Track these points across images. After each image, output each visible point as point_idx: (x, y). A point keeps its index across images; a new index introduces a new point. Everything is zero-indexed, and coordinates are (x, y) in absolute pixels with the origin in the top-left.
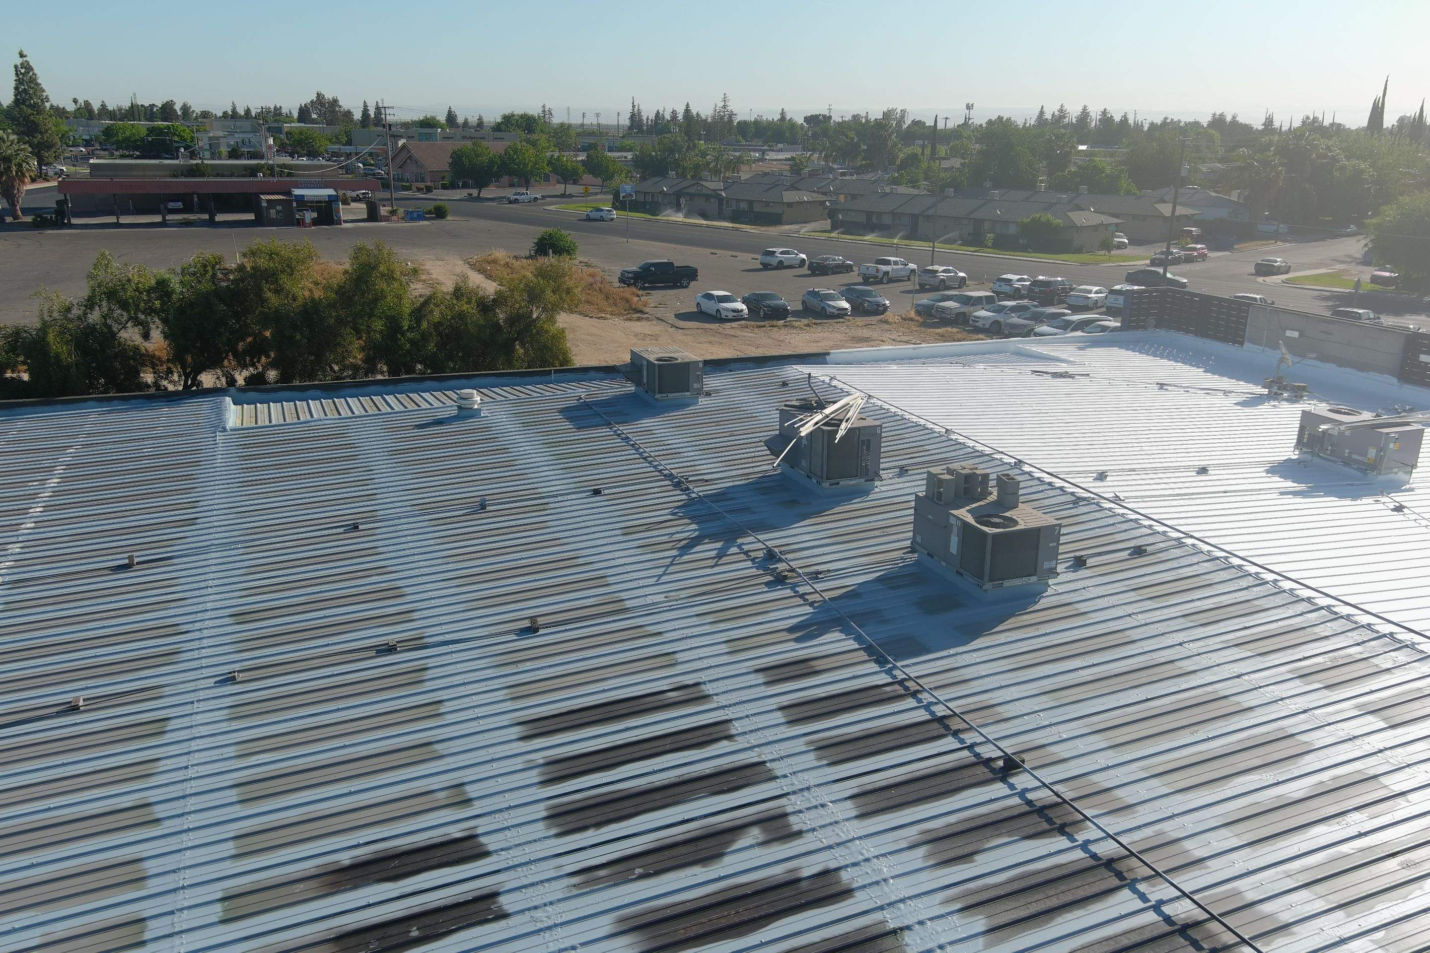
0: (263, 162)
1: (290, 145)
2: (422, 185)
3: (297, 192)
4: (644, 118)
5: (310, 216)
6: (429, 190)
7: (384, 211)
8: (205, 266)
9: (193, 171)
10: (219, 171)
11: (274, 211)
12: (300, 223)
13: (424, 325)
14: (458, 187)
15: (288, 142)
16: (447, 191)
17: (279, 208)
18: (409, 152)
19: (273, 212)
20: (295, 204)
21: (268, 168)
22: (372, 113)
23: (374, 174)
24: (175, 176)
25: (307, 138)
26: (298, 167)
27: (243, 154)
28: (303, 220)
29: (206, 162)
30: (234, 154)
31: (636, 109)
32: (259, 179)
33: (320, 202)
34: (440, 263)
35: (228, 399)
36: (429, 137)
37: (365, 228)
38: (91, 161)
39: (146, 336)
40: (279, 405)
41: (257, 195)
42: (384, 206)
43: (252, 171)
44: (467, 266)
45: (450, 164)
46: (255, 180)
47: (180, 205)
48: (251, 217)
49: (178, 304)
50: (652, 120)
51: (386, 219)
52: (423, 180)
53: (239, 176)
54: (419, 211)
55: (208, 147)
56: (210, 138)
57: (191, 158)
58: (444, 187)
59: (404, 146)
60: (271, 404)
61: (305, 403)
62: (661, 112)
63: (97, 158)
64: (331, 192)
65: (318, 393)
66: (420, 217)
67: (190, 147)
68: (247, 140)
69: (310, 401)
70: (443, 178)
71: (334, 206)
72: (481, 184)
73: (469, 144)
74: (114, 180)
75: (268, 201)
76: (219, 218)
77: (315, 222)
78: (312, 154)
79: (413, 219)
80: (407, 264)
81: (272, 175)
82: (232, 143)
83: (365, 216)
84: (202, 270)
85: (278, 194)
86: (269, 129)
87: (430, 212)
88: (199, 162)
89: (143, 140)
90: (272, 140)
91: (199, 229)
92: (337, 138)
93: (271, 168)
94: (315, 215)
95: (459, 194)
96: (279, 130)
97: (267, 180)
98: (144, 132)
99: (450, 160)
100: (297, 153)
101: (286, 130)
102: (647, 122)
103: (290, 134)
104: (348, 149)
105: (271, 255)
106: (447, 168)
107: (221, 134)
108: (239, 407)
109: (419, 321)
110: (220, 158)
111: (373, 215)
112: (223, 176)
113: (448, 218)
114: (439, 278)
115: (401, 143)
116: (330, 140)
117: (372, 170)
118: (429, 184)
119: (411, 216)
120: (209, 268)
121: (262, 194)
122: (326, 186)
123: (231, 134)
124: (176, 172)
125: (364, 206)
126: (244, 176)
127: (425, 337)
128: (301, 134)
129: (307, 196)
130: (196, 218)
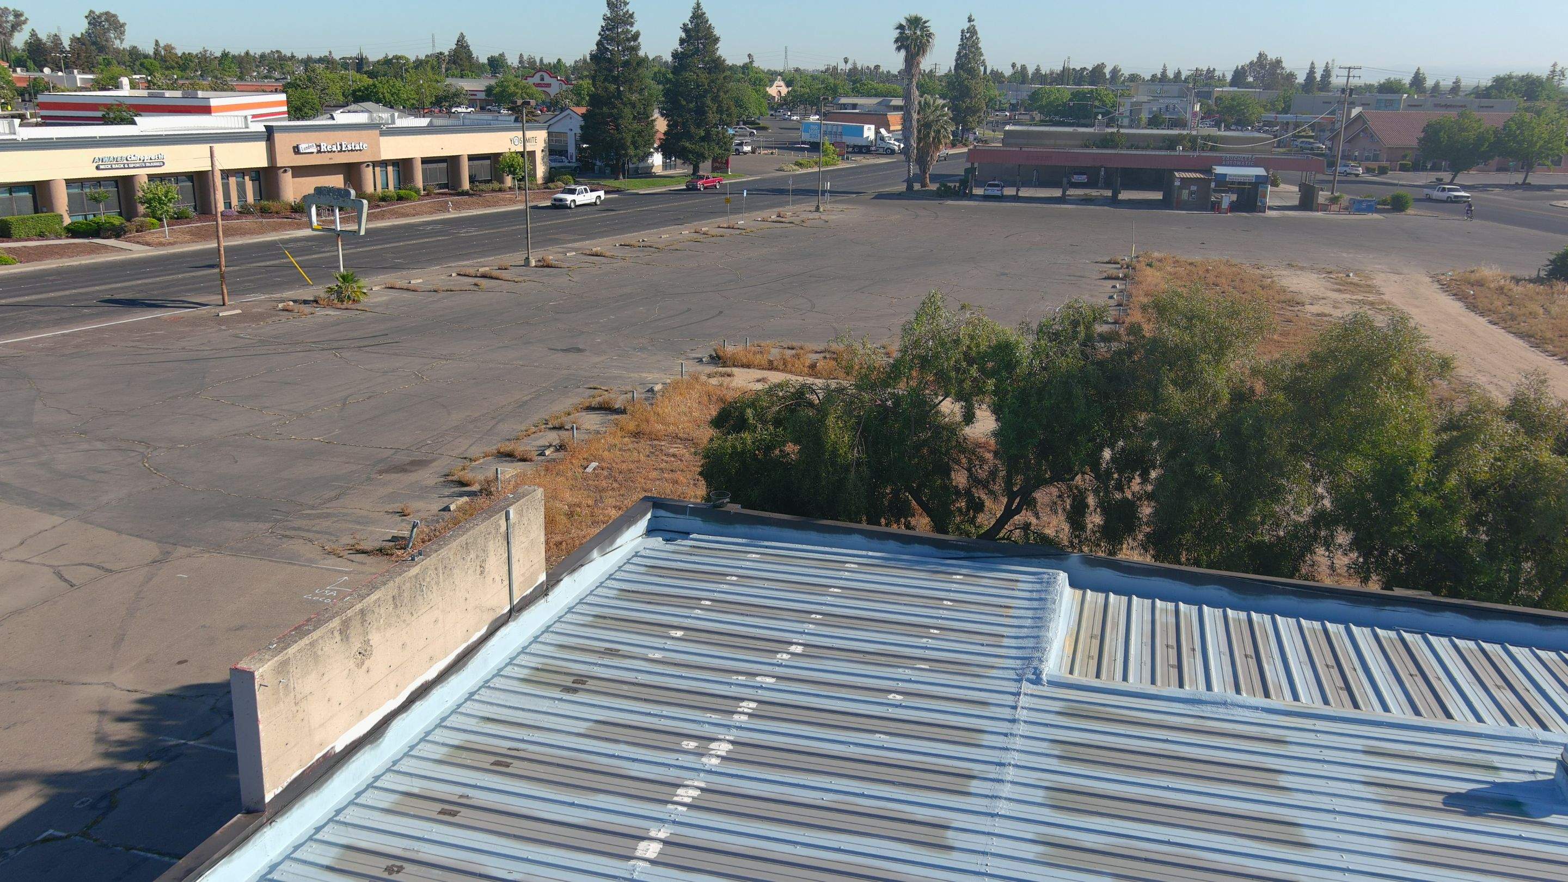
0: (1185, 132)
1: (1218, 112)
2: (1374, 165)
3: (1219, 170)
5: (1228, 199)
6: (1383, 171)
7: (1323, 196)
8: (1075, 324)
9: (1106, 142)
10: (1134, 143)
11: (1187, 191)
12: (1215, 207)
13: (1453, 480)
14: (1424, 169)
15: (1216, 108)
16: (1410, 175)
17: (1194, 188)
18: (1365, 123)
19: (1185, 193)
20: (1213, 185)
21: (1190, 141)
22: (1319, 76)
23: (1312, 149)
24: (1087, 147)
25: (1239, 104)
26: (1224, 140)
27: (1164, 122)
28: (1219, 203)
29: (1122, 131)
30: (1154, 122)
32: (1177, 153)
33: (1244, 183)
34: (1396, 277)
35: (1063, 577)
36: (1389, 104)
37: (1294, 218)
38: (1007, 128)
39: (969, 418)
40: (1147, 602)
41: (1171, 171)
42: (1322, 190)
43: (1171, 143)
44: (1436, 285)
45: (1420, 140)
46: (1173, 153)
47: (1083, 178)
48: (1158, 196)
49: (1021, 384)
51: (1324, 208)
52: (1376, 158)
53: (1155, 149)
54: (1370, 201)
55: (1128, 114)
56: (1133, 104)
57: (1108, 126)
58: (1403, 168)
59: (1359, 116)
60: (1134, 598)
61: (1194, 609)
63: (1014, 125)
64: (1261, 171)
65: (1223, 593)
66: (1370, 209)
67: (1109, 113)
68: (1171, 106)
69: (1205, 608)
70: (1404, 157)
71: (1260, 189)
72: (1457, 167)
73: (1452, 114)
74: (1023, 149)
75: (1182, 179)
76: (1124, 195)
77: (1233, 207)
78: (1242, 123)
79: (1359, 210)
80: (1348, 276)
81: (1193, 148)
82: (1155, 109)
83: (1296, 203)
84: (1070, 331)
85: (1195, 171)
86: (1198, 95)
87: (1384, 203)
88: (1115, 130)
89: (1065, 104)
90: (1198, 106)
91: (1098, 208)
92: (1273, 105)
93: (1193, 140)
94: (1234, 197)
95: (1423, 178)
96: (1208, 95)
97: (1186, 154)
98: (1067, 96)
99: (1422, 135)
100: (1225, 121)
101: (1216, 95)
103: (1221, 99)
104: (1283, 117)
105: (1190, 319)
106: (1414, 144)
107: (1145, 99)
108: (1079, 593)
109: (1443, 473)
110: (1138, 127)
111: (1307, 202)
112: (1137, 148)
113: (1409, 211)
114: (1394, 301)
115: (1355, 112)
116: (1264, 107)
117: (1310, 143)
118: (1384, 163)
119: (1357, 207)
120: (1081, 328)
121: (1178, 171)
122: (1256, 164)
123: (1156, 98)
124: (1088, 142)
125: (1296, 189)
126: (1160, 149)
127: (1450, 507)
128: (1233, 99)
129: (1230, 175)
130: (1099, 194)
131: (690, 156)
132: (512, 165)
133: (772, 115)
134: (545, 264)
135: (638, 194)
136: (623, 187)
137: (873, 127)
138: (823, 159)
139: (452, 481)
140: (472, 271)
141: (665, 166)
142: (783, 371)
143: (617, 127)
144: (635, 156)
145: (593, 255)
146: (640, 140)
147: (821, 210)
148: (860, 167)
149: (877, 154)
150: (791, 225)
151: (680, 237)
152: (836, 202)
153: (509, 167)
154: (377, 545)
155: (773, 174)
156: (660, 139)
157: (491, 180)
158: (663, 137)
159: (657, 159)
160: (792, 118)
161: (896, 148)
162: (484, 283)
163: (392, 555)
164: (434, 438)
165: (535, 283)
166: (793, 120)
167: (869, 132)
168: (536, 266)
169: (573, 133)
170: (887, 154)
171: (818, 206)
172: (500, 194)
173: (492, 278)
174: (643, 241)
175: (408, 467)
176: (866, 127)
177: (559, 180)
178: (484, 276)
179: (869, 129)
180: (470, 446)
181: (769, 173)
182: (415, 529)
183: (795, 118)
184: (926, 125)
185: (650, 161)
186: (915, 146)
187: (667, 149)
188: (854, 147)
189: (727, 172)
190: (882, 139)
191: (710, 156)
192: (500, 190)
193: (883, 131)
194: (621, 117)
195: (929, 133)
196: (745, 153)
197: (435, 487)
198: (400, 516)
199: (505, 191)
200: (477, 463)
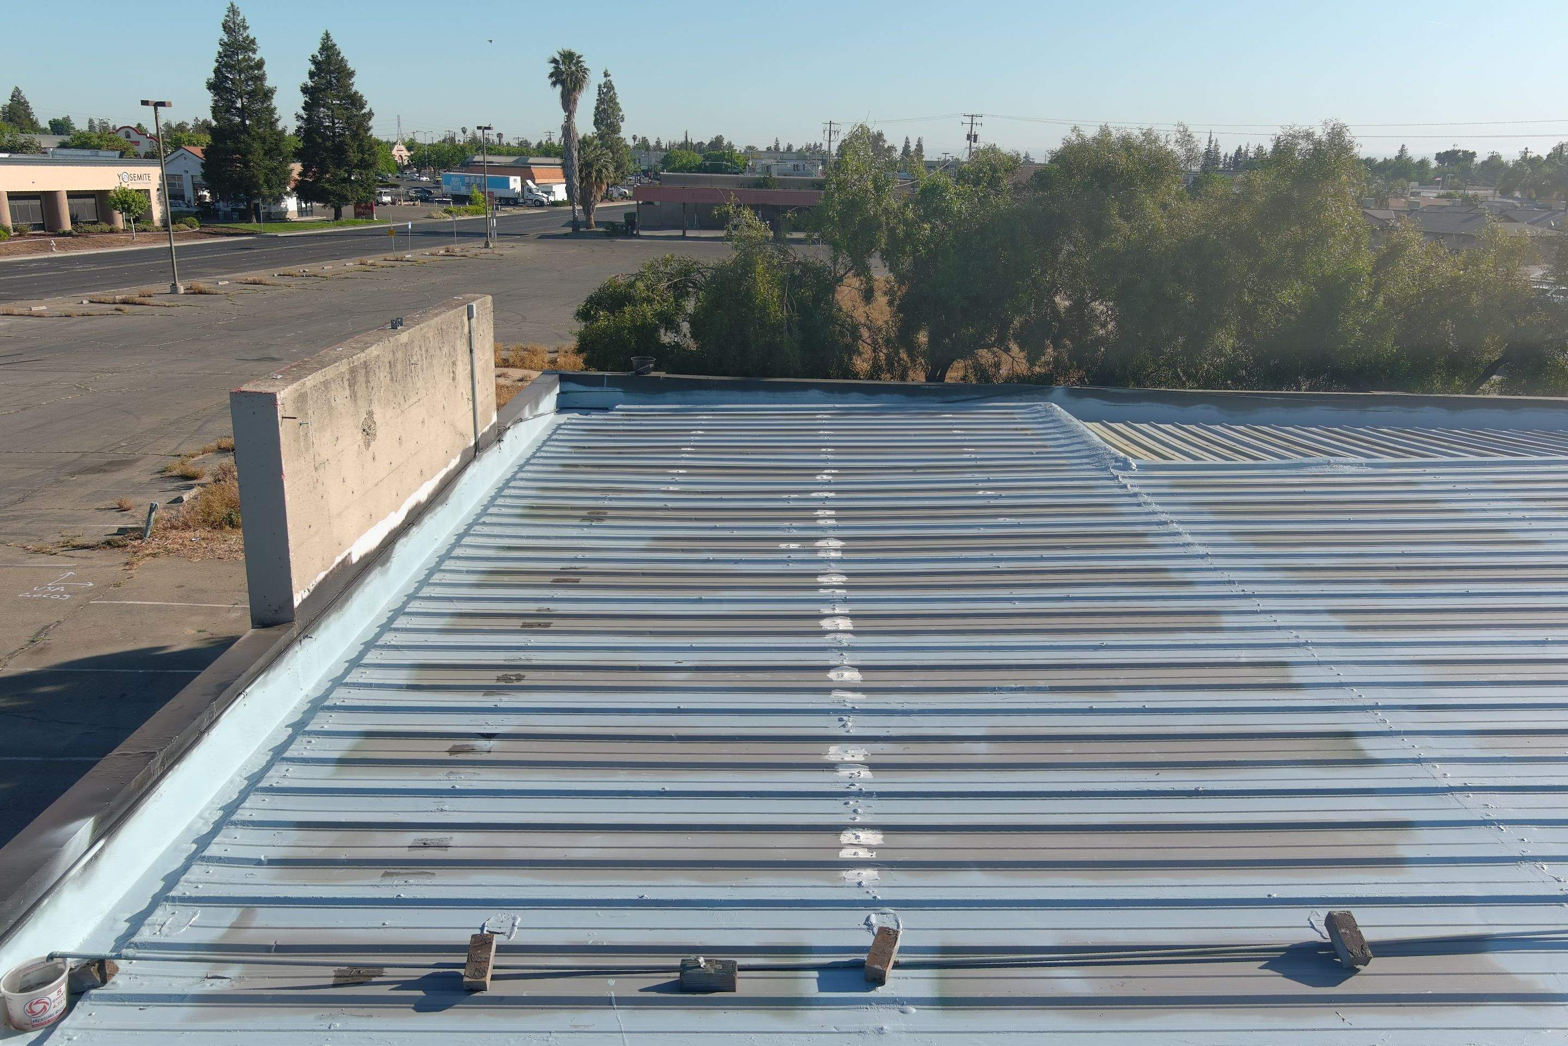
4: (1222, 155)
9: (760, 186)
10: (786, 187)
22: (913, 147)
31: (1213, 145)
35: (1057, 406)
50: (1231, 158)
62: (1244, 149)
68: (800, 166)
74: (686, 188)
82: (784, 169)
88: (767, 175)
98: (700, 158)
102: (1225, 160)
107: (772, 161)
123: (781, 161)
124: (743, 186)
131: (331, 198)
132: (126, 202)
133: (398, 177)
134: (197, 291)
135: (276, 236)
136: (258, 229)
137: (519, 178)
138: (472, 207)
139: (172, 476)
140: (109, 298)
141: (301, 212)
142: (521, 367)
143: (246, 165)
144: (271, 196)
145: (249, 284)
146: (274, 178)
147: (491, 245)
148: (513, 216)
149: (525, 204)
150: (465, 258)
151: (344, 268)
152: (501, 241)
153: (122, 203)
154: (103, 539)
155: (423, 221)
156: (295, 180)
157: (98, 221)
158: (297, 177)
159: (291, 204)
160: (421, 179)
161: (545, 200)
162: (126, 308)
163: (125, 546)
164: (129, 440)
165: (192, 307)
166: (422, 181)
167: (515, 183)
168: (185, 293)
169: (189, 175)
170: (536, 206)
171: (487, 242)
172: (111, 235)
173: (135, 304)
174: (304, 271)
175: (107, 468)
176: (512, 178)
177: (181, 222)
178: (124, 302)
179: (515, 180)
180: (179, 445)
181: (418, 219)
182: (154, 513)
183: (424, 179)
184: (587, 165)
185: (283, 205)
186: (578, 185)
187: (305, 192)
188: (501, 199)
189: (373, 219)
190: (530, 190)
191: (354, 198)
192: (111, 231)
193: (529, 182)
194: (250, 153)
195: (590, 173)
196: (385, 204)
197: (151, 483)
198: (118, 511)
199: (117, 232)
200: (195, 459)
